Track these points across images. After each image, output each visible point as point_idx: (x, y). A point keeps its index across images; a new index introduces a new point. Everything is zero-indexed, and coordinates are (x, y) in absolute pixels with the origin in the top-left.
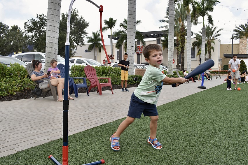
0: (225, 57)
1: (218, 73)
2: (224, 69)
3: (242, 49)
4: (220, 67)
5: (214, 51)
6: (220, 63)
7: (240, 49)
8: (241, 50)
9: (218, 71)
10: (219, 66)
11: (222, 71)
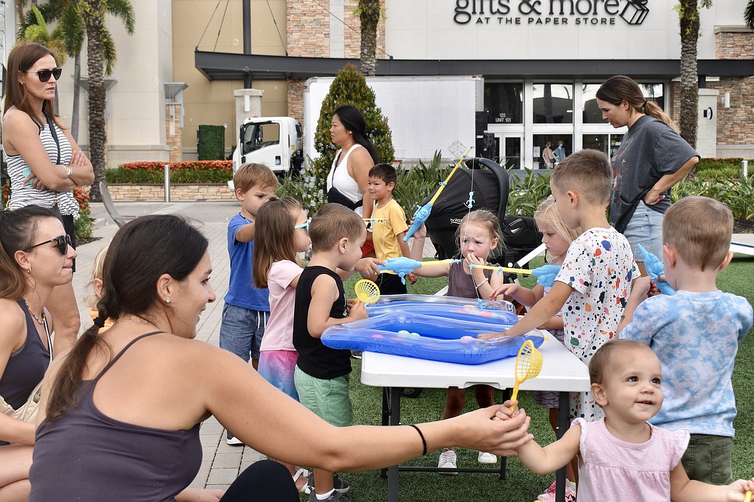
0: (206, 72)
1: (160, 183)
2: (202, 152)
3: (301, 27)
4: (178, 140)
5: (131, 30)
6: (172, 112)
7: (291, 26)
8: (296, 36)
9: (159, 167)
10: (172, 132)
11: (191, 167)
